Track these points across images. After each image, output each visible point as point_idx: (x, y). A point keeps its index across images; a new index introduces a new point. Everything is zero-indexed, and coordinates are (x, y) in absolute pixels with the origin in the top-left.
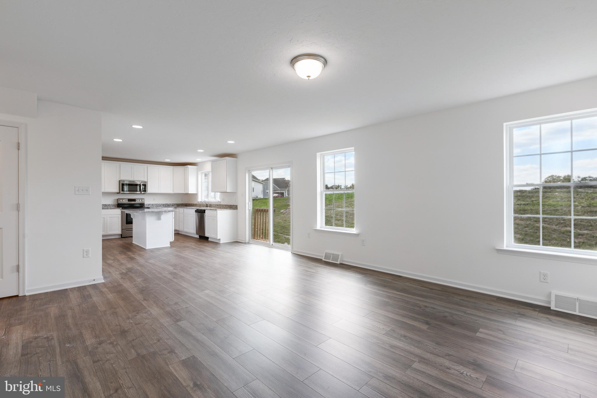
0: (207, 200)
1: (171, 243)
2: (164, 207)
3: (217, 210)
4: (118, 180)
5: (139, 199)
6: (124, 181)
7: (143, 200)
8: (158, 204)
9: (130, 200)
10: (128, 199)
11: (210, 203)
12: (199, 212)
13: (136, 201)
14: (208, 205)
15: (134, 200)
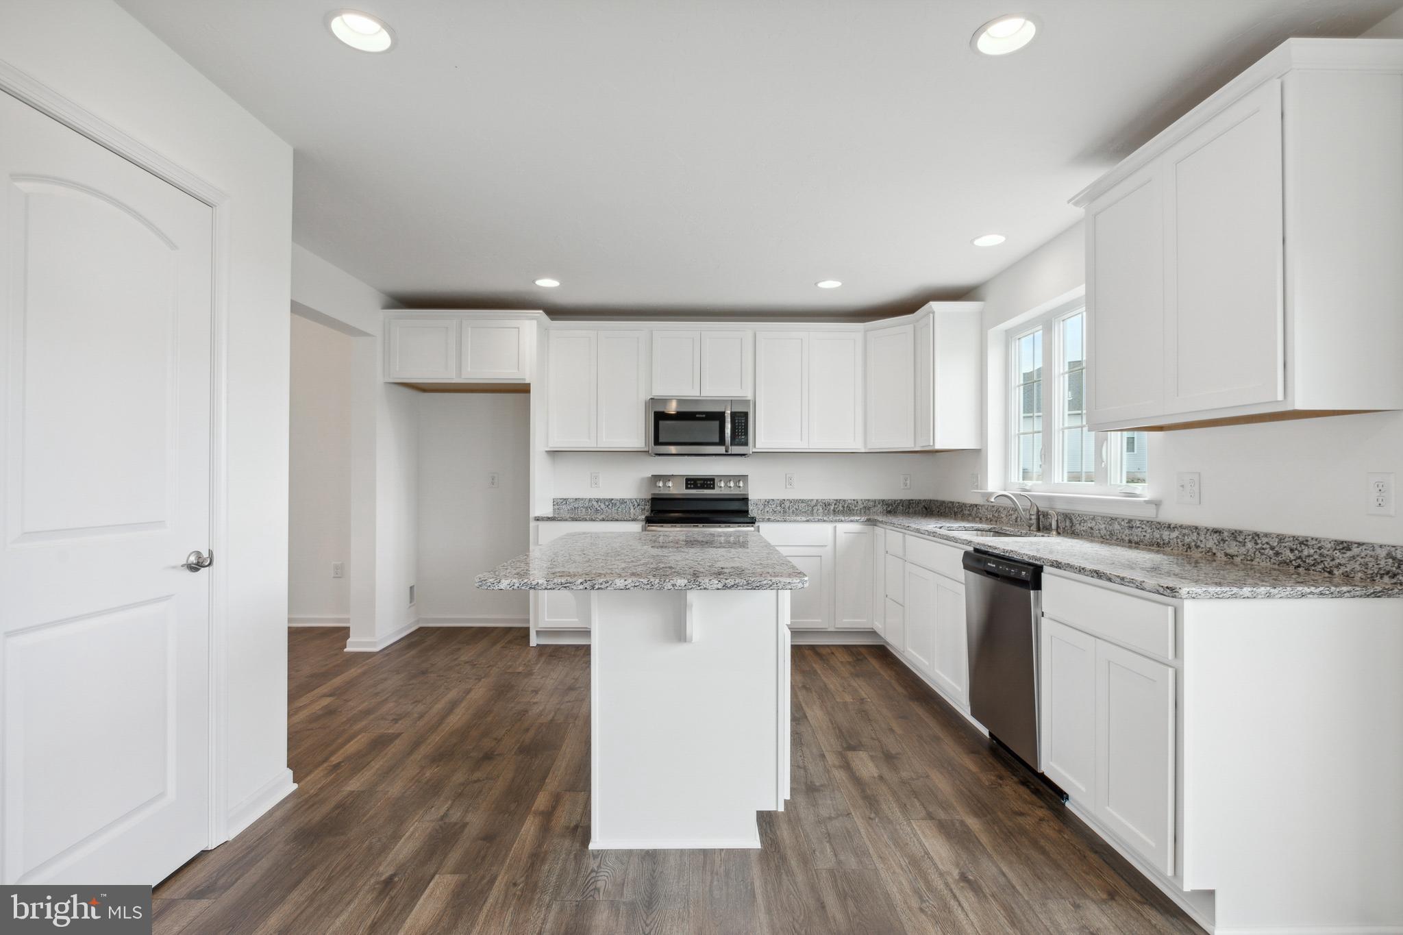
0: (1038, 488)
1: (766, 820)
2: (829, 513)
3: (1184, 591)
4: (644, 396)
5: (728, 478)
6: (665, 401)
7: (741, 484)
8: (803, 501)
9: (692, 482)
10: (687, 480)
11: (1062, 507)
12: (989, 573)
13: (713, 488)
14: (1046, 515)
15: (708, 482)
